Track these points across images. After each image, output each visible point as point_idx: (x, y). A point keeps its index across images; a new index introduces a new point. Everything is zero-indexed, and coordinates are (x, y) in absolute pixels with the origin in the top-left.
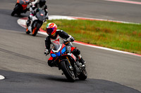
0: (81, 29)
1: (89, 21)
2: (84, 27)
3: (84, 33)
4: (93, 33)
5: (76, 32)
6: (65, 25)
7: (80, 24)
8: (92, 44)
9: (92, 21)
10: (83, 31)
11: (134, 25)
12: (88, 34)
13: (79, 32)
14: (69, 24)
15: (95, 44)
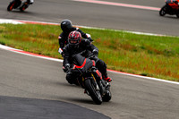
0: (30, 36)
1: (40, 25)
2: (34, 34)
3: (34, 41)
4: (45, 41)
5: (24, 40)
6: (10, 31)
7: (29, 30)
8: (44, 55)
9: (44, 25)
10: (32, 39)
11: (97, 31)
12: (39, 42)
13: (28, 40)
14: (15, 30)
15: (49, 55)
